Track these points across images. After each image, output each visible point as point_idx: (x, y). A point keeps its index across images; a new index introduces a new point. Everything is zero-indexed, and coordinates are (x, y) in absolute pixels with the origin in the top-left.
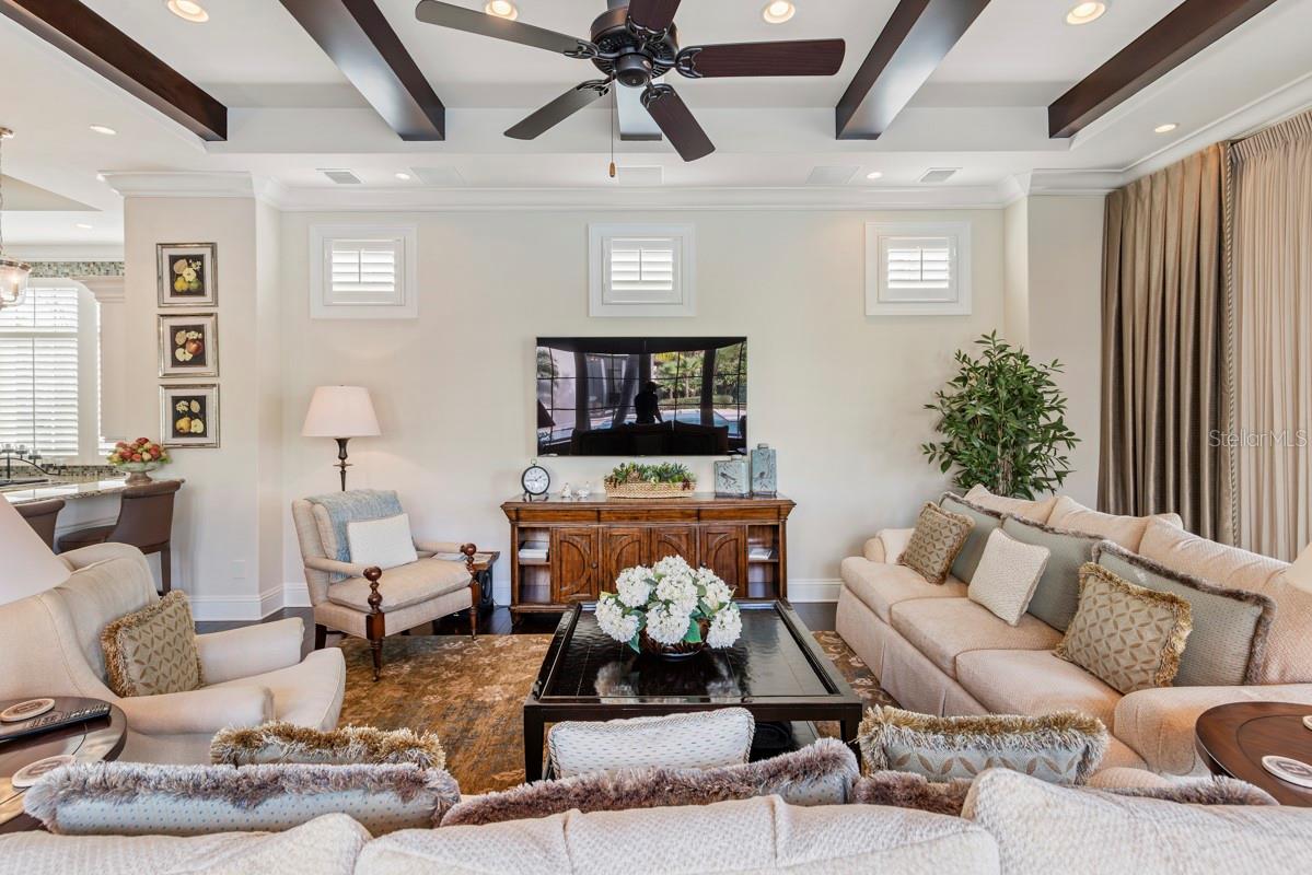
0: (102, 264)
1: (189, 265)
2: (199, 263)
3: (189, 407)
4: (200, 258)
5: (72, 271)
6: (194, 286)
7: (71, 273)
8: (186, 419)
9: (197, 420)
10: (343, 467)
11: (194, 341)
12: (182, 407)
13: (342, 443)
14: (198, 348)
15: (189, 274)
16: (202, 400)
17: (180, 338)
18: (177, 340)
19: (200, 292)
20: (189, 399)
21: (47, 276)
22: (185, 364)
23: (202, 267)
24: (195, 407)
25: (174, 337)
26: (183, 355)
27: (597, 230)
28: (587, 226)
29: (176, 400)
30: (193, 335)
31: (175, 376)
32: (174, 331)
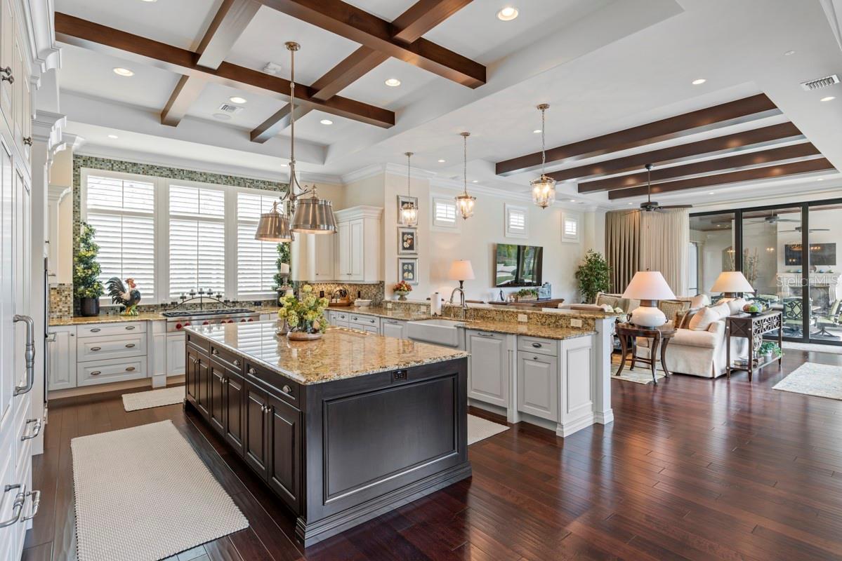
0: (236, 178)
3: (408, 267)
7: (216, 181)
8: (407, 273)
9: (411, 273)
11: (410, 239)
12: (405, 267)
13: (461, 282)
14: (411, 242)
16: (413, 265)
17: (405, 237)
20: (408, 264)
21: (199, 181)
22: (407, 249)
24: (410, 267)
25: (403, 237)
26: (407, 245)
27: (507, 206)
28: (505, 204)
29: (404, 264)
30: (410, 236)
31: (404, 254)
32: (404, 234)
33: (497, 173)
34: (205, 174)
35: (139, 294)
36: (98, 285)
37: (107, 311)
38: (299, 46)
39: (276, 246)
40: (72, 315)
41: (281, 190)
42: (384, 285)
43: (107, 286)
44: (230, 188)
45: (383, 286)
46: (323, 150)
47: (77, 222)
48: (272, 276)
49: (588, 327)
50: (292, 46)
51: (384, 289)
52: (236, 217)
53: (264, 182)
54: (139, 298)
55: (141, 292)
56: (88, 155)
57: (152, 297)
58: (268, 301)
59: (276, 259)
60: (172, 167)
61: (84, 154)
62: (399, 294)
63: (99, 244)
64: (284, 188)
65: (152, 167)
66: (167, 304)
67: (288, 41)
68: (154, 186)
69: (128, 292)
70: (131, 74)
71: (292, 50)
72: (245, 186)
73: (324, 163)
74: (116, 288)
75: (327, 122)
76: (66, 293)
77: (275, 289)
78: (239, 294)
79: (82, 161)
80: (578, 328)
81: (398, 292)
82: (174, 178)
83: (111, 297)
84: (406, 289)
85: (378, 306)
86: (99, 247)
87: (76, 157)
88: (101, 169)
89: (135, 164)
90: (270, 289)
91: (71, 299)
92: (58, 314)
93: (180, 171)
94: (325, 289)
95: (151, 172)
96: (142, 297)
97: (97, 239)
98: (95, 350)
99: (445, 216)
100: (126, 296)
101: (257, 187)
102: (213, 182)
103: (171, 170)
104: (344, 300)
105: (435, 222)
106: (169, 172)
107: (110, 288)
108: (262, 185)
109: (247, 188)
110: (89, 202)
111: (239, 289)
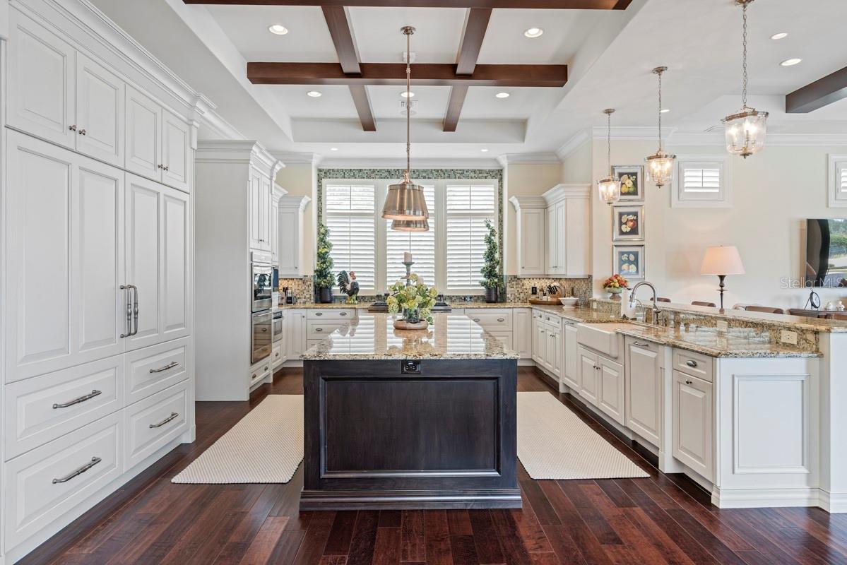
0: (446, 171)
1: (629, 178)
2: (634, 177)
3: (628, 258)
4: (635, 174)
5: (428, 175)
6: (632, 190)
7: (427, 176)
8: (627, 264)
9: (633, 265)
10: (722, 291)
11: (631, 221)
12: (625, 257)
13: (722, 277)
14: (634, 225)
15: (629, 183)
16: (636, 254)
17: (624, 219)
18: (622, 220)
19: (635, 193)
20: (629, 253)
22: (626, 233)
23: (636, 179)
24: (632, 258)
25: (620, 218)
26: (626, 228)
27: (833, 158)
28: (827, 155)
29: (622, 253)
30: (631, 217)
31: (620, 240)
32: (621, 215)
33: (788, 110)
34: (418, 170)
35: (357, 284)
36: (331, 277)
37: (340, 299)
38: (414, 29)
39: (483, 238)
40: (312, 301)
41: (493, 177)
42: (592, 280)
43: (337, 278)
44: (441, 181)
45: (591, 282)
46: (521, 126)
47: (321, 225)
48: (480, 270)
49: (806, 345)
50: (407, 30)
51: (592, 284)
52: (446, 210)
53: (474, 171)
54: (358, 289)
55: (360, 284)
56: (328, 168)
57: (373, 288)
58: (478, 297)
59: (483, 252)
60: (389, 168)
61: (325, 168)
62: (609, 292)
63: (333, 243)
64: (496, 174)
65: (374, 171)
66: (381, 296)
67: (403, 26)
68: (375, 188)
69: (350, 283)
70: (319, 95)
71: (408, 34)
72: (455, 178)
73: (524, 141)
74: (343, 278)
75: (503, 95)
76: (309, 283)
77: (484, 284)
78: (448, 288)
79: (324, 174)
80: (791, 346)
81: (607, 289)
82: (391, 178)
83: (339, 288)
84: (617, 285)
85: (584, 305)
86: (332, 245)
87: (320, 170)
88: (336, 178)
89: (361, 170)
90: (477, 283)
91: (312, 288)
92: (304, 300)
93: (395, 171)
94: (539, 284)
95: (373, 175)
96: (360, 288)
97: (331, 238)
98: (319, 330)
99: (700, 185)
100: (349, 287)
101: (468, 177)
102: (424, 178)
103: (388, 171)
104: (554, 297)
105: (681, 194)
106: (387, 174)
107: (339, 280)
108: (473, 175)
109: (457, 180)
110: (328, 207)
111: (448, 284)
